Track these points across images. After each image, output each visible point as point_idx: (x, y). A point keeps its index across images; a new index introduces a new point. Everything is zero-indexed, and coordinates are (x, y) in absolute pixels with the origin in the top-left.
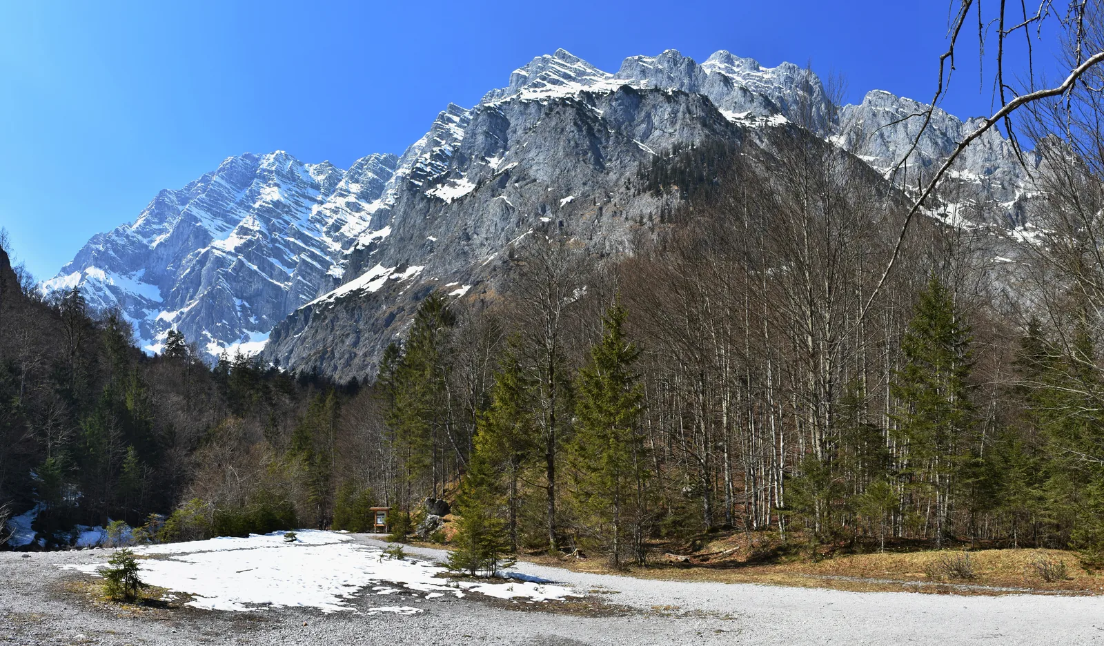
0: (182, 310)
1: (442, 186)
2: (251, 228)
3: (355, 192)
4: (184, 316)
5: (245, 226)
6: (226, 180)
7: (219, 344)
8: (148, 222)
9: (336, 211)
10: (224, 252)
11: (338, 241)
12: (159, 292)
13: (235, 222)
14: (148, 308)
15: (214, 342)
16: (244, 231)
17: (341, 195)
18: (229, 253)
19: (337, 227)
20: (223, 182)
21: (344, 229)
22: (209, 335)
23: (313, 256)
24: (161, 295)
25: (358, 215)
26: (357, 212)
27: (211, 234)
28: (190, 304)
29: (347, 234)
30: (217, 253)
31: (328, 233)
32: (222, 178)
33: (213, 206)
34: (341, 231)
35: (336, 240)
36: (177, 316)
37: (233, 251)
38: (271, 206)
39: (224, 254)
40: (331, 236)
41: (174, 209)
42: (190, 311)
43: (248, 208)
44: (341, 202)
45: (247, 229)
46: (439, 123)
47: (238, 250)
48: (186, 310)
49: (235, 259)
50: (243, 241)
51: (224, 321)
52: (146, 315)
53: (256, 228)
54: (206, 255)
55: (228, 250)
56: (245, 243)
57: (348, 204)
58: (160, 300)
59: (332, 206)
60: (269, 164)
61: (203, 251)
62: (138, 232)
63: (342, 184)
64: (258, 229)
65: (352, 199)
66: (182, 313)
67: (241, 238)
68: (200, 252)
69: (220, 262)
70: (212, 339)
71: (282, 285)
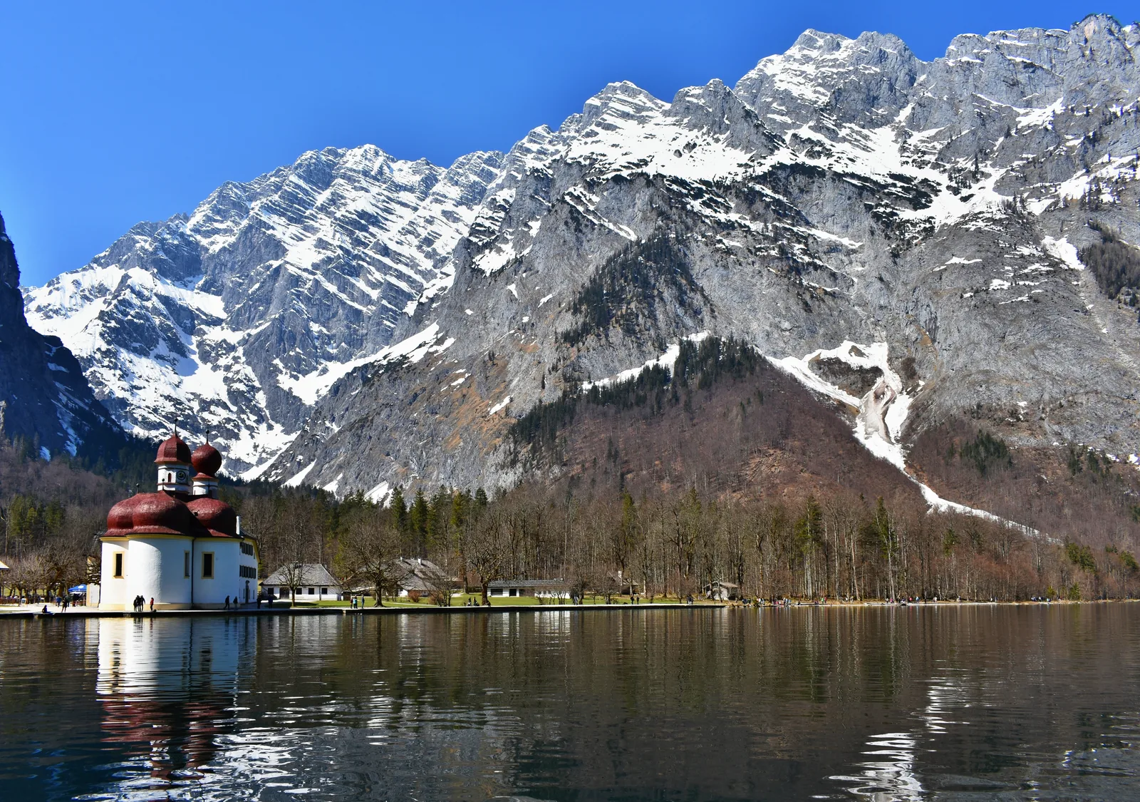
0: (248, 331)
1: (490, 252)
2: (331, 241)
3: (454, 197)
4: (252, 340)
5: (324, 238)
6: (305, 179)
7: (292, 376)
8: (209, 219)
9: (430, 221)
10: (300, 269)
11: (430, 258)
12: (222, 305)
13: (314, 230)
14: (208, 324)
15: (286, 373)
16: (322, 244)
17: (437, 201)
18: (305, 270)
19: (428, 241)
20: (301, 183)
21: (437, 245)
22: (281, 366)
23: (400, 276)
24: (225, 310)
25: (454, 225)
26: (454, 222)
27: (285, 245)
28: (260, 325)
29: (439, 251)
30: (292, 270)
31: (419, 247)
32: (300, 177)
33: (287, 210)
34: (433, 246)
35: (428, 256)
36: (244, 338)
37: (310, 268)
38: (354, 217)
39: (299, 272)
40: (423, 251)
41: (242, 206)
42: (259, 335)
43: (330, 214)
44: (436, 210)
45: (327, 243)
46: (518, 154)
47: (316, 266)
48: (254, 332)
49: (311, 277)
50: (322, 257)
51: (298, 350)
52: (205, 333)
53: (336, 243)
54: (278, 270)
55: (304, 266)
56: (323, 260)
57: (444, 213)
58: (223, 315)
59: (427, 214)
60: (356, 162)
61: (275, 264)
62: (196, 230)
63: (438, 188)
64: (339, 243)
65: (449, 206)
66: (249, 335)
67: (319, 252)
68: (271, 265)
69: (296, 281)
70: (284, 370)
71: (364, 310)
